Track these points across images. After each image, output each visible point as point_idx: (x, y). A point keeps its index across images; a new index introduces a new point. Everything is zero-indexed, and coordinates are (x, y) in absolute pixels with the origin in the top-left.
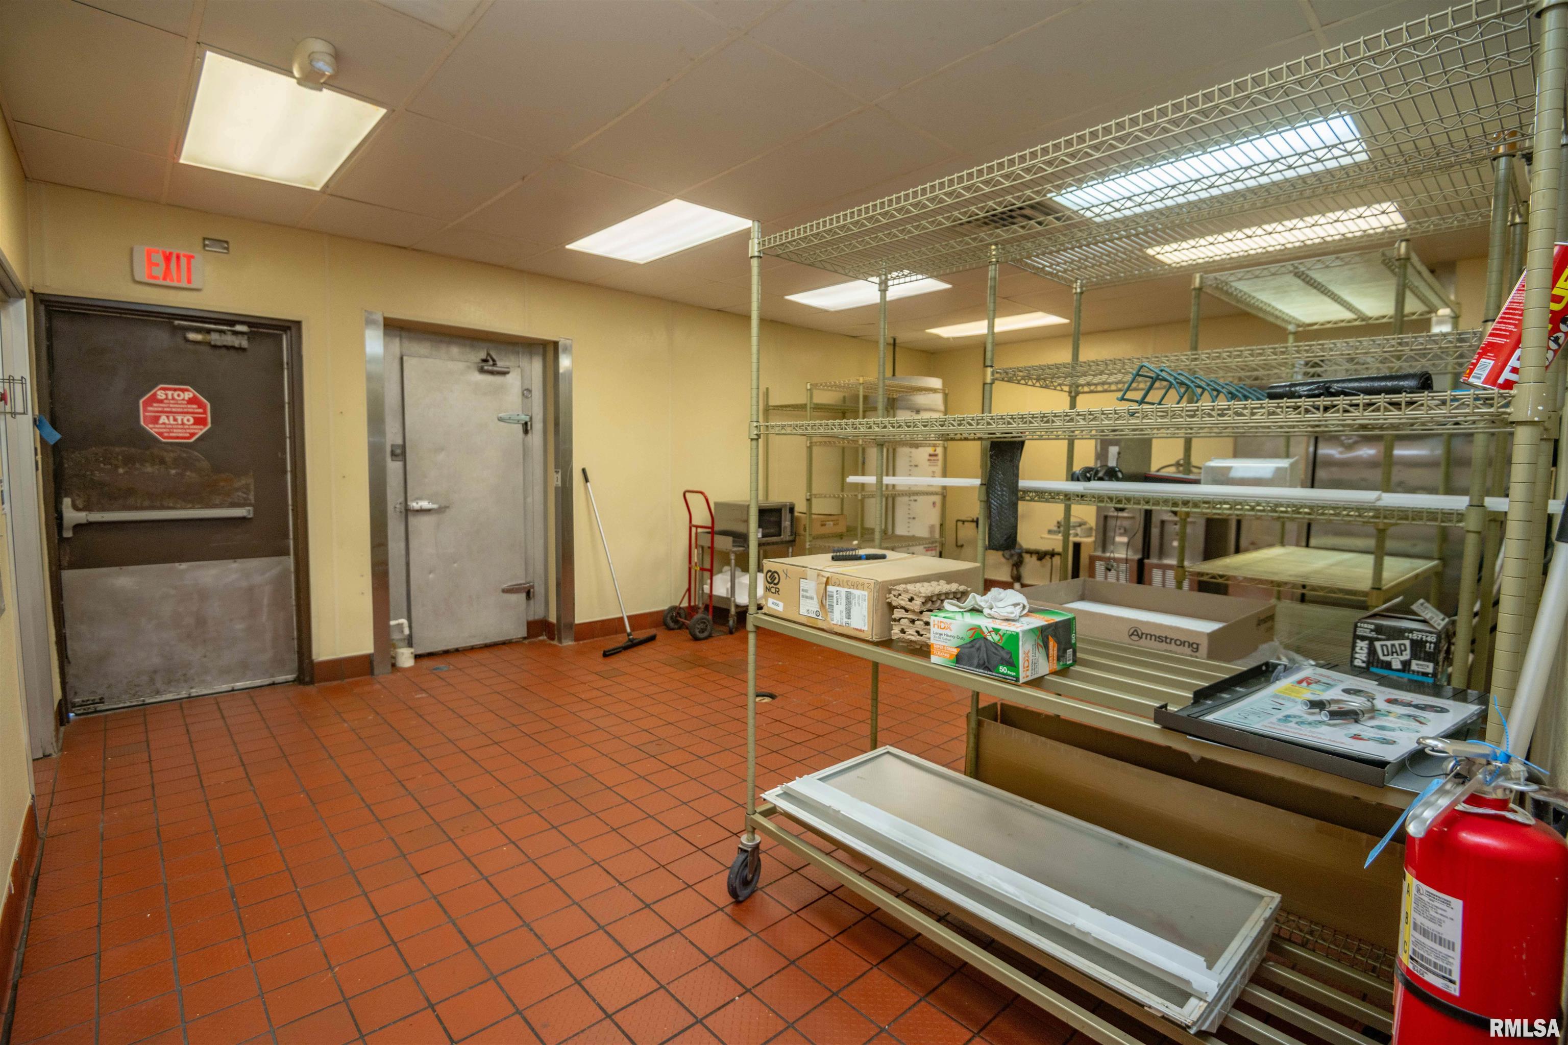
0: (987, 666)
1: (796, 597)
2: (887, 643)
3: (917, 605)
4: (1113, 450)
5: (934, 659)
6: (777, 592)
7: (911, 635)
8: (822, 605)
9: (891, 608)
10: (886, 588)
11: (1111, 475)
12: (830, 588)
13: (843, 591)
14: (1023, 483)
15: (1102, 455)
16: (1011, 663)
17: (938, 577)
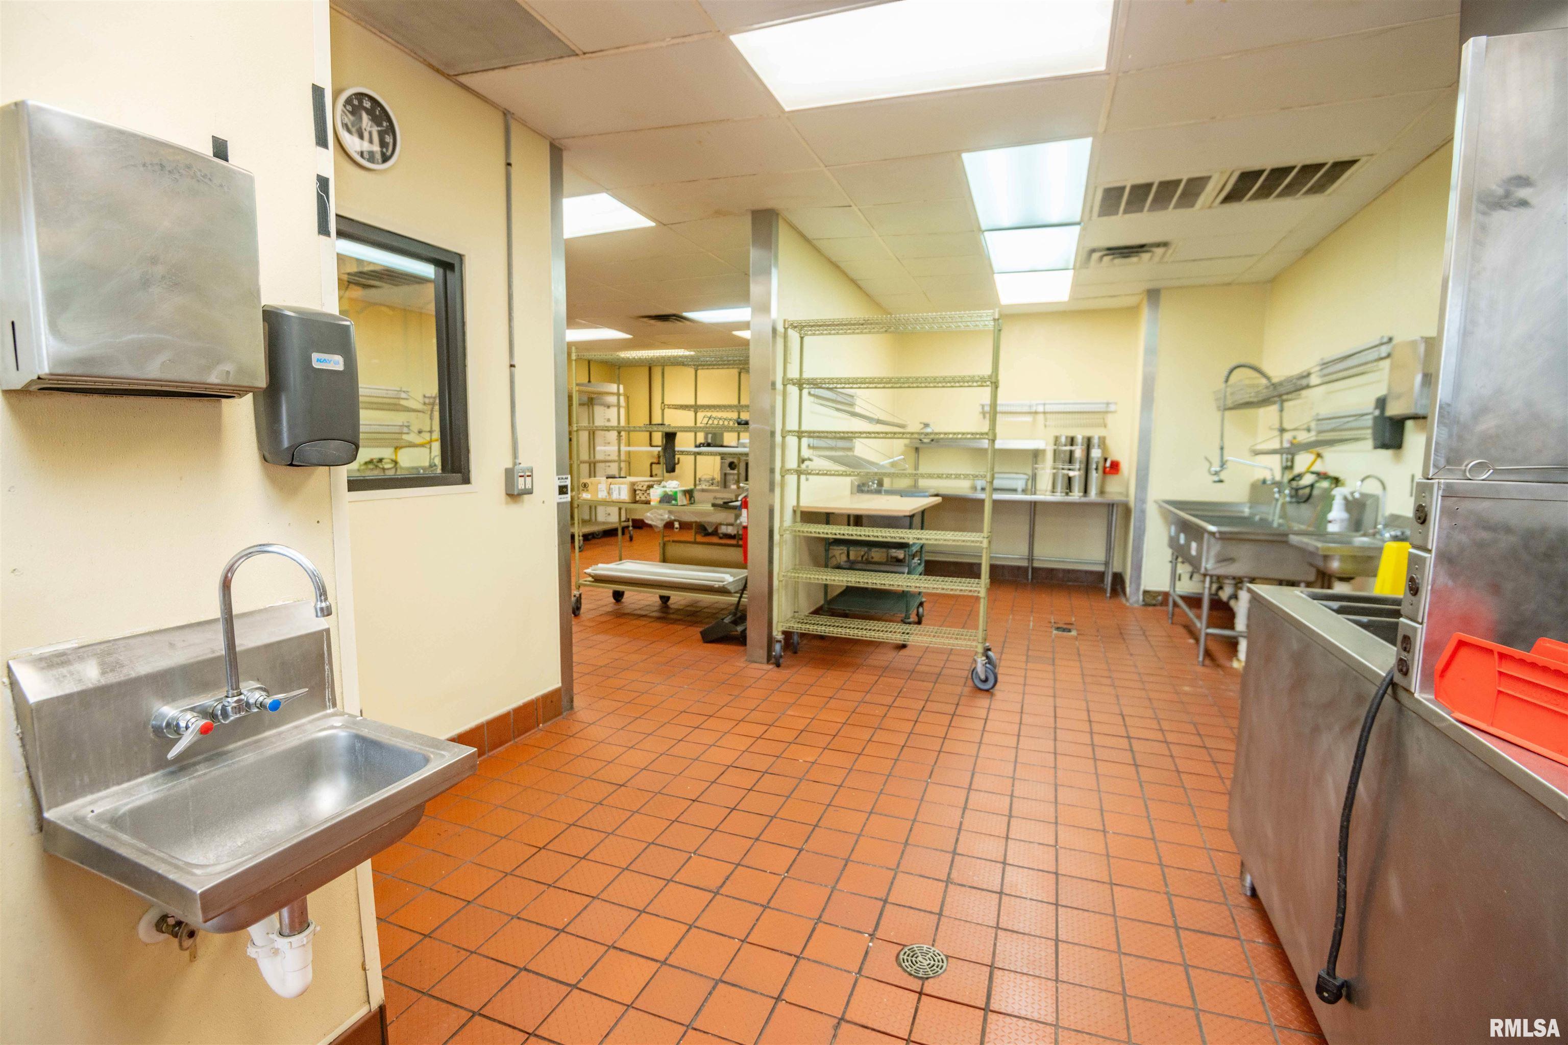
0: (669, 502)
1: (597, 491)
2: (635, 502)
3: (645, 488)
4: (710, 436)
5: (652, 503)
6: (587, 490)
7: (643, 498)
8: (609, 493)
9: (635, 491)
10: (633, 484)
11: (709, 445)
12: (612, 486)
13: (617, 486)
14: (677, 449)
15: (706, 438)
16: (676, 500)
17: (650, 481)
